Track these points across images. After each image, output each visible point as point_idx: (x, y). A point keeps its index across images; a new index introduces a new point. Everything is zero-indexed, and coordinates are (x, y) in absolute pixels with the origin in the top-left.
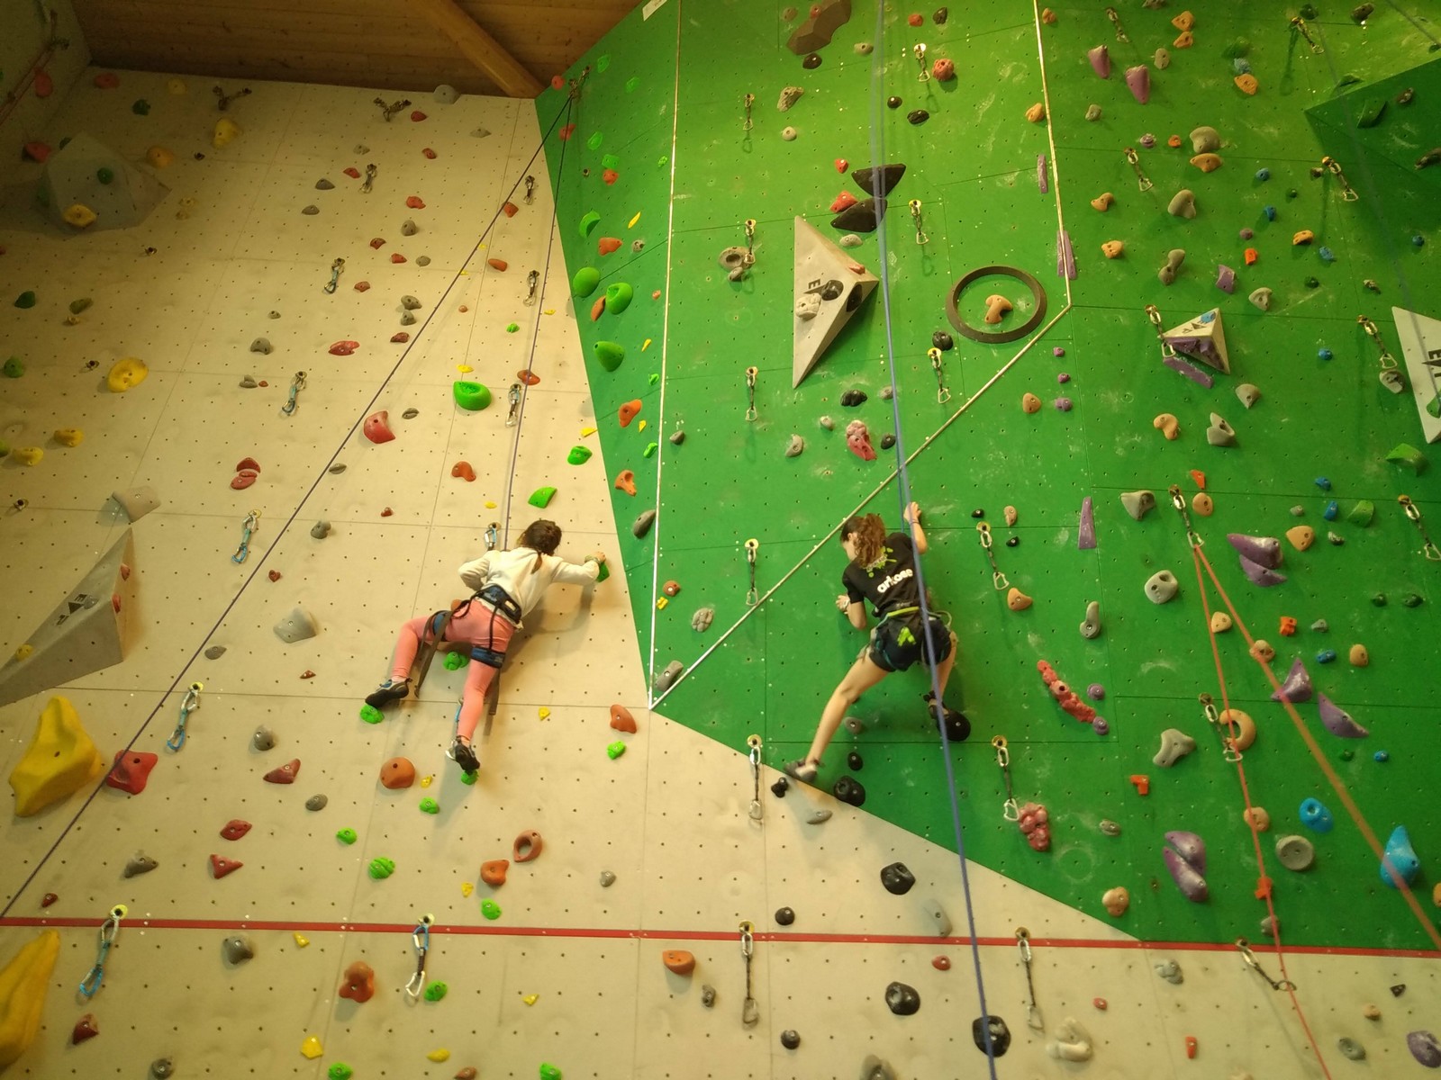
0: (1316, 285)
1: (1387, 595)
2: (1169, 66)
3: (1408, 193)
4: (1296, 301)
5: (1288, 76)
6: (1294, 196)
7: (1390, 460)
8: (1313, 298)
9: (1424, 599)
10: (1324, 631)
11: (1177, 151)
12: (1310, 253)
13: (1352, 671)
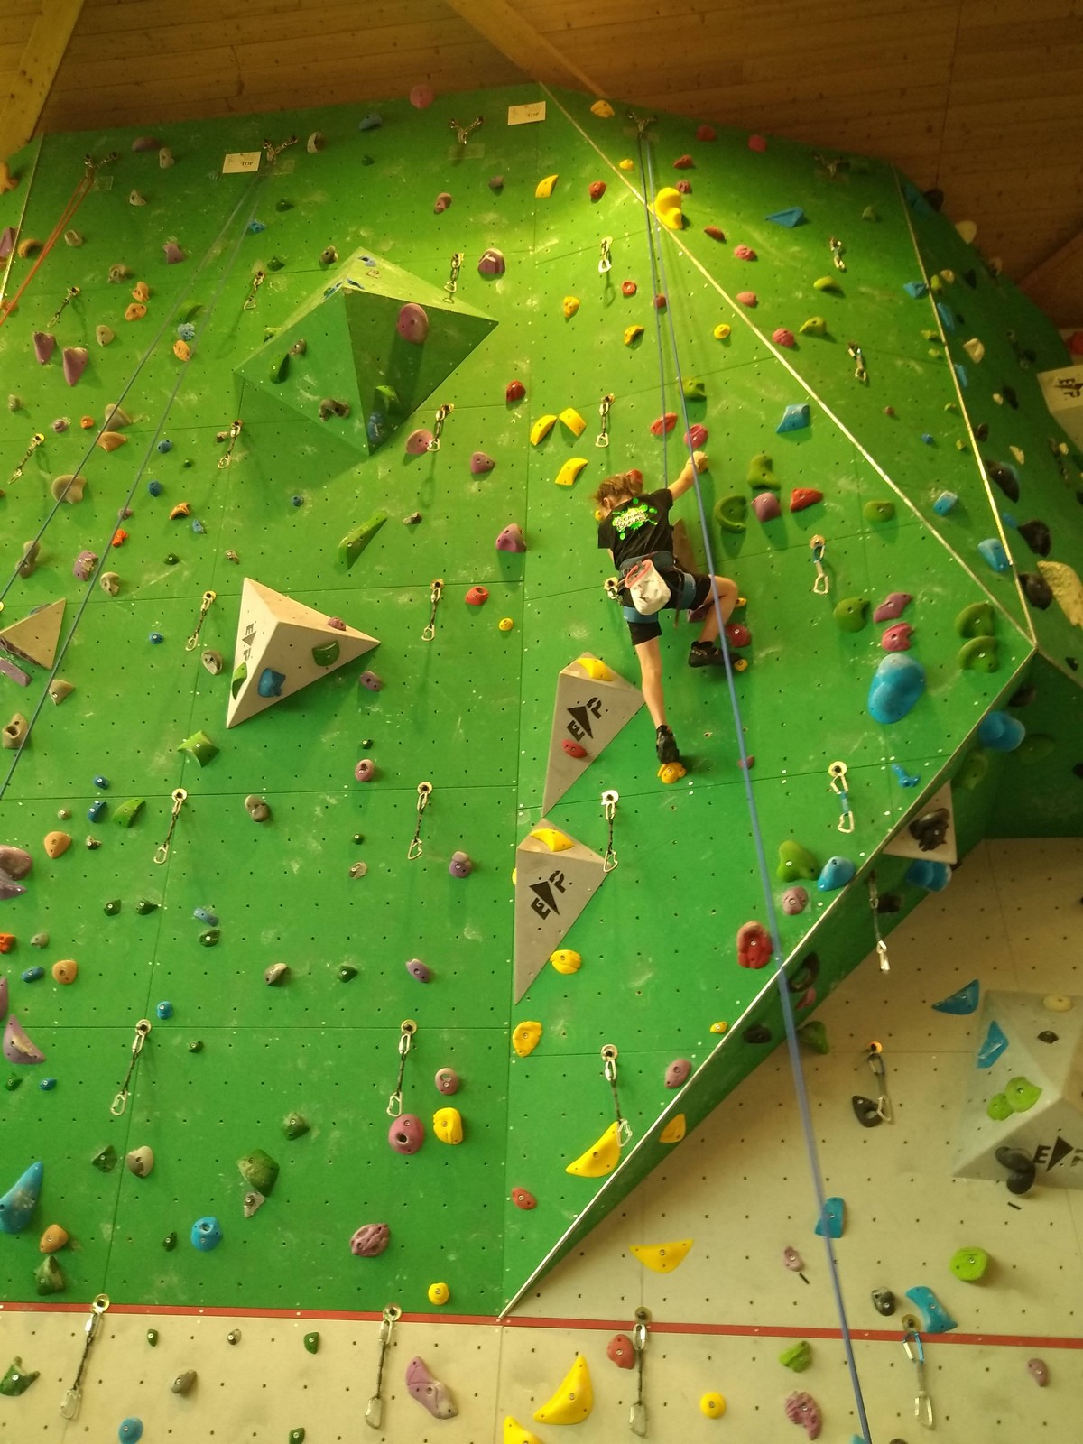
0: (175, 561)
1: (123, 902)
2: (112, 342)
3: (308, 449)
4: (149, 581)
5: (232, 336)
6: (188, 465)
7: (180, 751)
8: (168, 577)
9: (159, 905)
10: (44, 945)
11: (86, 432)
12: (184, 525)
13: (55, 990)
